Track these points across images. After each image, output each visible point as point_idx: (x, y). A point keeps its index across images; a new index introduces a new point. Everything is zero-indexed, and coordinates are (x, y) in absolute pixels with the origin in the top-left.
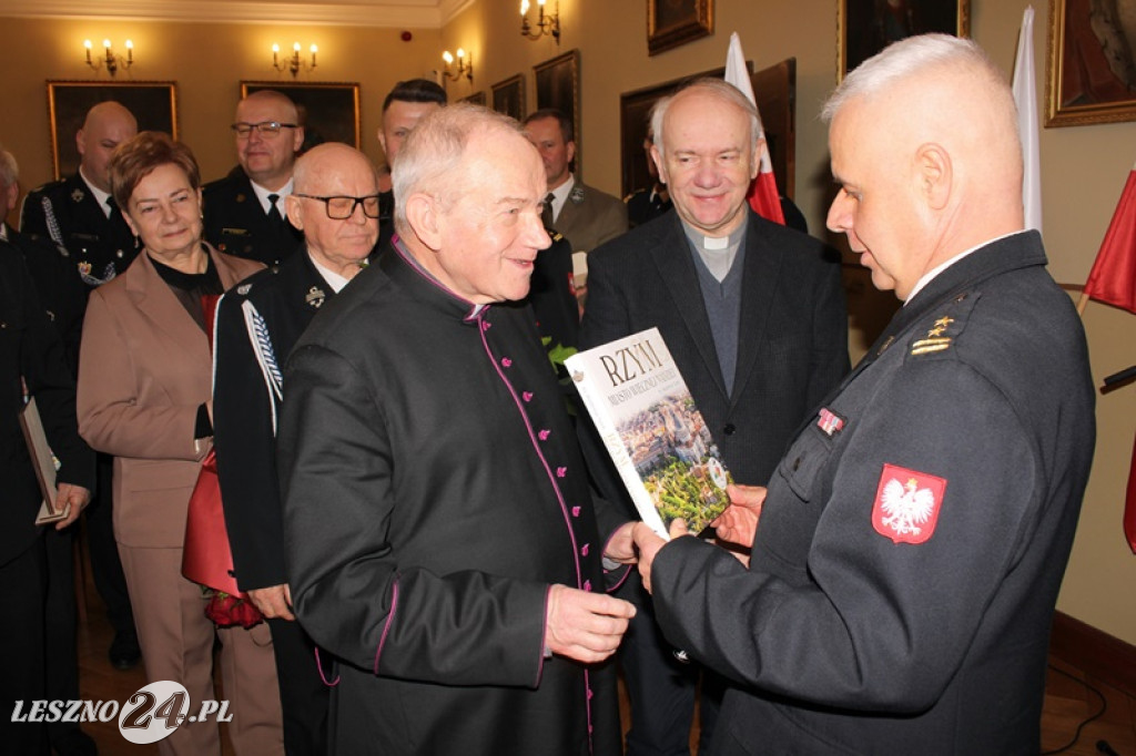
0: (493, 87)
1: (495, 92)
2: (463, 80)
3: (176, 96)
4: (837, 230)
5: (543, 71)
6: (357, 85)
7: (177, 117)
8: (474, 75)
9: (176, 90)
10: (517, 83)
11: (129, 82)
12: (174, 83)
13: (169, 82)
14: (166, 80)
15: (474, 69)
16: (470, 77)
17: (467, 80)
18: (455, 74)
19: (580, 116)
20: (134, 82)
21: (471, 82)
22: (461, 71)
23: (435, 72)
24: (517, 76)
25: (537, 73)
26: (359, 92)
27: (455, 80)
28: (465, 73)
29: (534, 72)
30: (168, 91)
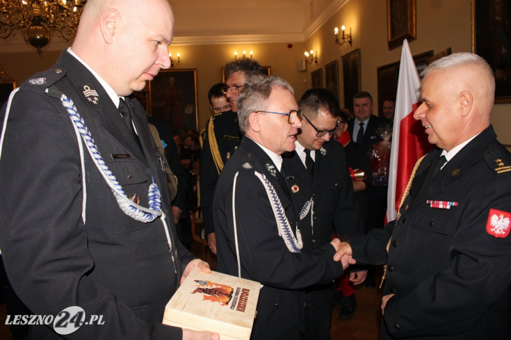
0: (325, 66)
1: (326, 68)
2: (314, 63)
3: (197, 74)
4: (418, 119)
5: (345, 58)
6: (270, 67)
7: (197, 83)
8: (318, 61)
9: (196, 72)
10: (335, 64)
11: (179, 70)
12: (196, 69)
13: (194, 69)
14: (192, 68)
15: (318, 59)
16: (316, 62)
17: (315, 63)
18: (310, 61)
19: (361, 77)
20: (180, 69)
21: (317, 64)
22: (312, 60)
23: (302, 61)
24: (335, 61)
25: (343, 59)
26: (270, 70)
27: (310, 63)
28: (314, 61)
29: (342, 59)
30: (193, 72)
